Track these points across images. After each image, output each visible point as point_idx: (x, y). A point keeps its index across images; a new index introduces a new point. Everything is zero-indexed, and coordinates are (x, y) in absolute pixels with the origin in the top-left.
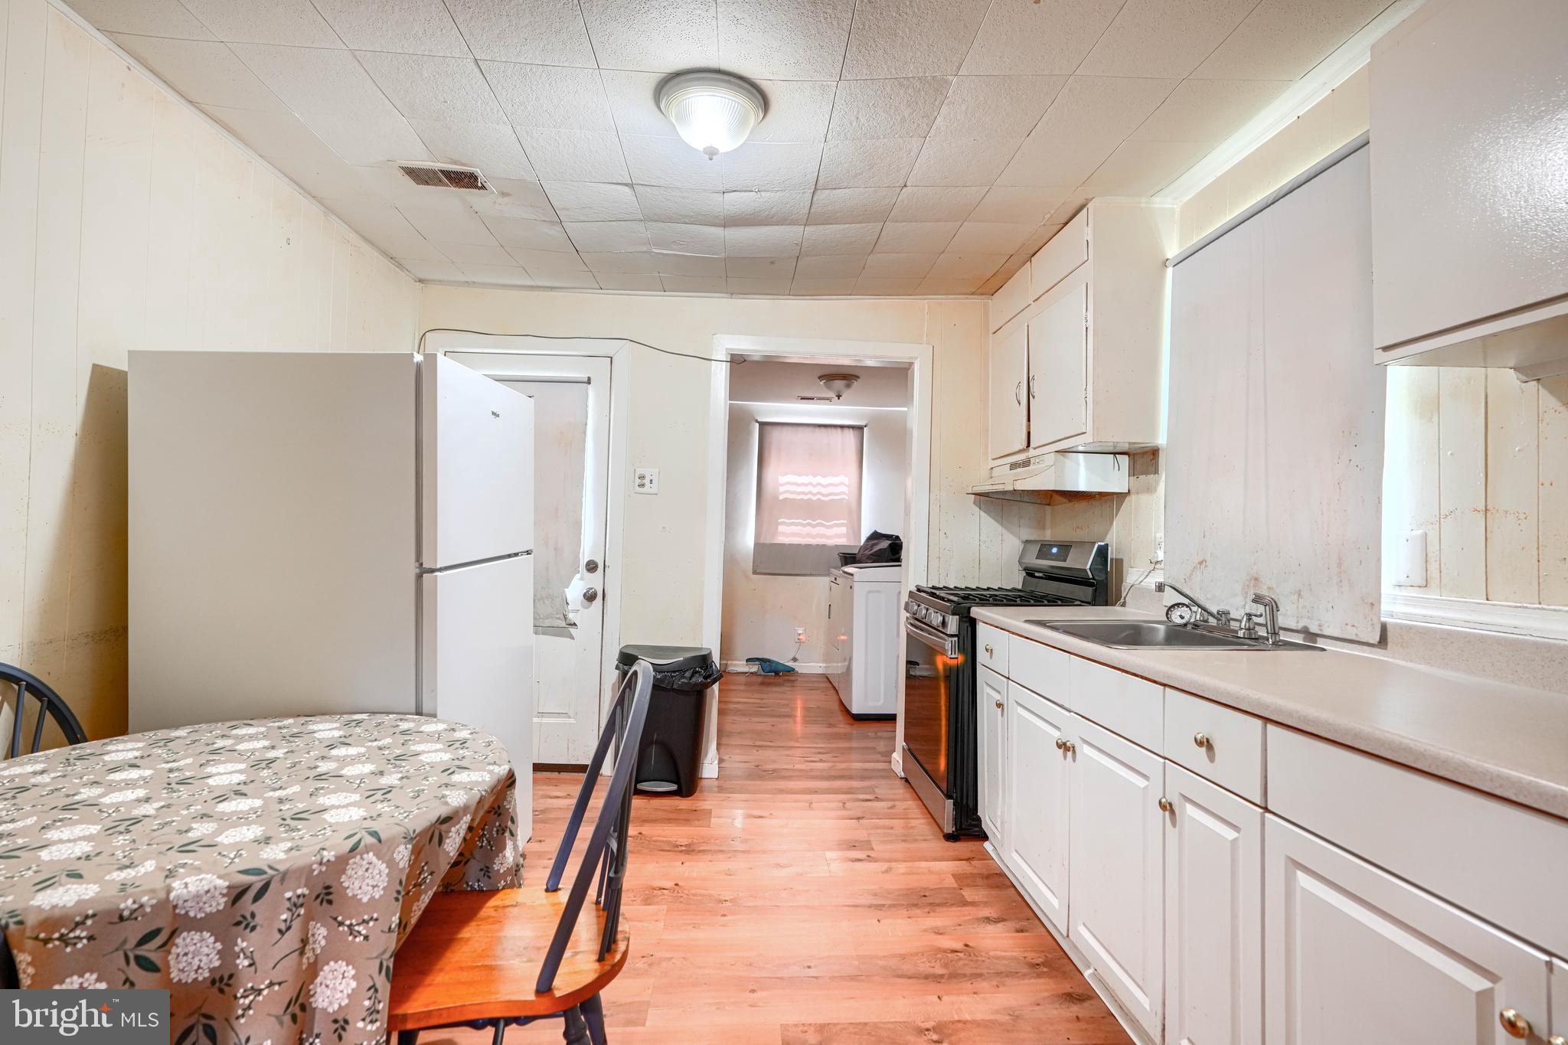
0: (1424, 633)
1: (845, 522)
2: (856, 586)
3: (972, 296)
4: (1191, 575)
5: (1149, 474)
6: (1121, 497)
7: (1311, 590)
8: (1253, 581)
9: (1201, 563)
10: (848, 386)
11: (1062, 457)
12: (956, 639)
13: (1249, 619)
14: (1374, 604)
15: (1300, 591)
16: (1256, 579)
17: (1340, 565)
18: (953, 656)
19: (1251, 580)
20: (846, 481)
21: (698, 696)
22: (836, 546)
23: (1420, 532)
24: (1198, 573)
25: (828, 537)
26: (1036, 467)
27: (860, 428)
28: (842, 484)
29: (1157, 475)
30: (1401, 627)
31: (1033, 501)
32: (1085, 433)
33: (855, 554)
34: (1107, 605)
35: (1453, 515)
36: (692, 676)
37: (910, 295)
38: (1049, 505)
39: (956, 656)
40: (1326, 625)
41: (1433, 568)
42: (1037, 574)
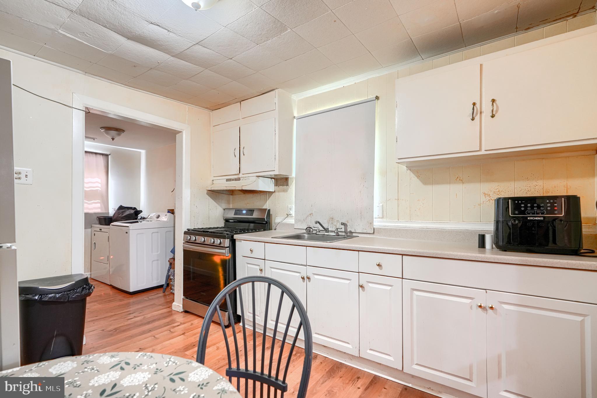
0: (385, 229)
1: (100, 201)
2: (131, 232)
3: (205, 109)
4: (306, 218)
5: (284, 186)
6: (270, 193)
7: (352, 220)
8: (331, 219)
9: (310, 214)
10: (119, 135)
11: (257, 178)
12: (228, 248)
13: (337, 230)
14: (371, 223)
15: (348, 221)
16: (332, 218)
17: (361, 213)
18: (228, 255)
19: (330, 218)
20: (99, 181)
21: (82, 302)
22: (95, 213)
23: (382, 204)
24: (309, 217)
25: (90, 209)
26: (243, 181)
27: (107, 155)
28: (97, 182)
29: (288, 186)
30: (378, 228)
31: (227, 193)
32: (275, 171)
33: (111, 217)
34: (270, 230)
35: (390, 200)
36: (82, 290)
37: (181, 101)
38: (232, 195)
39: (229, 255)
40: (357, 230)
41: (385, 213)
42: (230, 221)
